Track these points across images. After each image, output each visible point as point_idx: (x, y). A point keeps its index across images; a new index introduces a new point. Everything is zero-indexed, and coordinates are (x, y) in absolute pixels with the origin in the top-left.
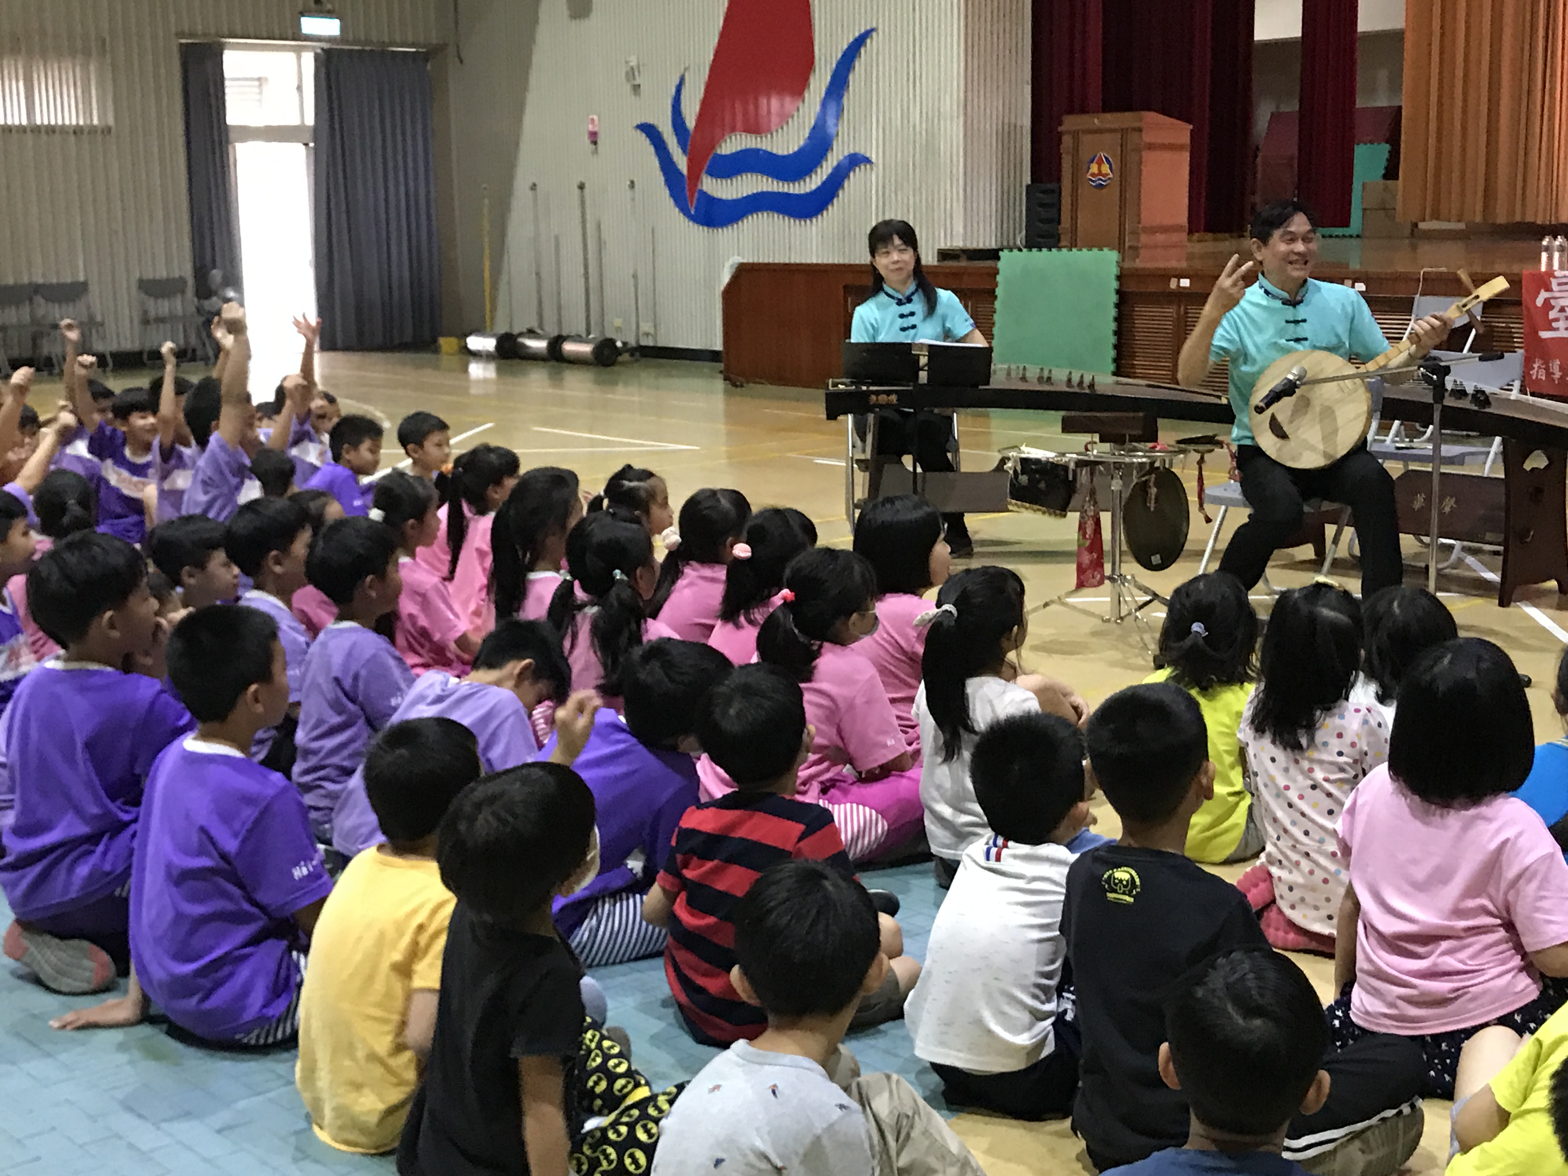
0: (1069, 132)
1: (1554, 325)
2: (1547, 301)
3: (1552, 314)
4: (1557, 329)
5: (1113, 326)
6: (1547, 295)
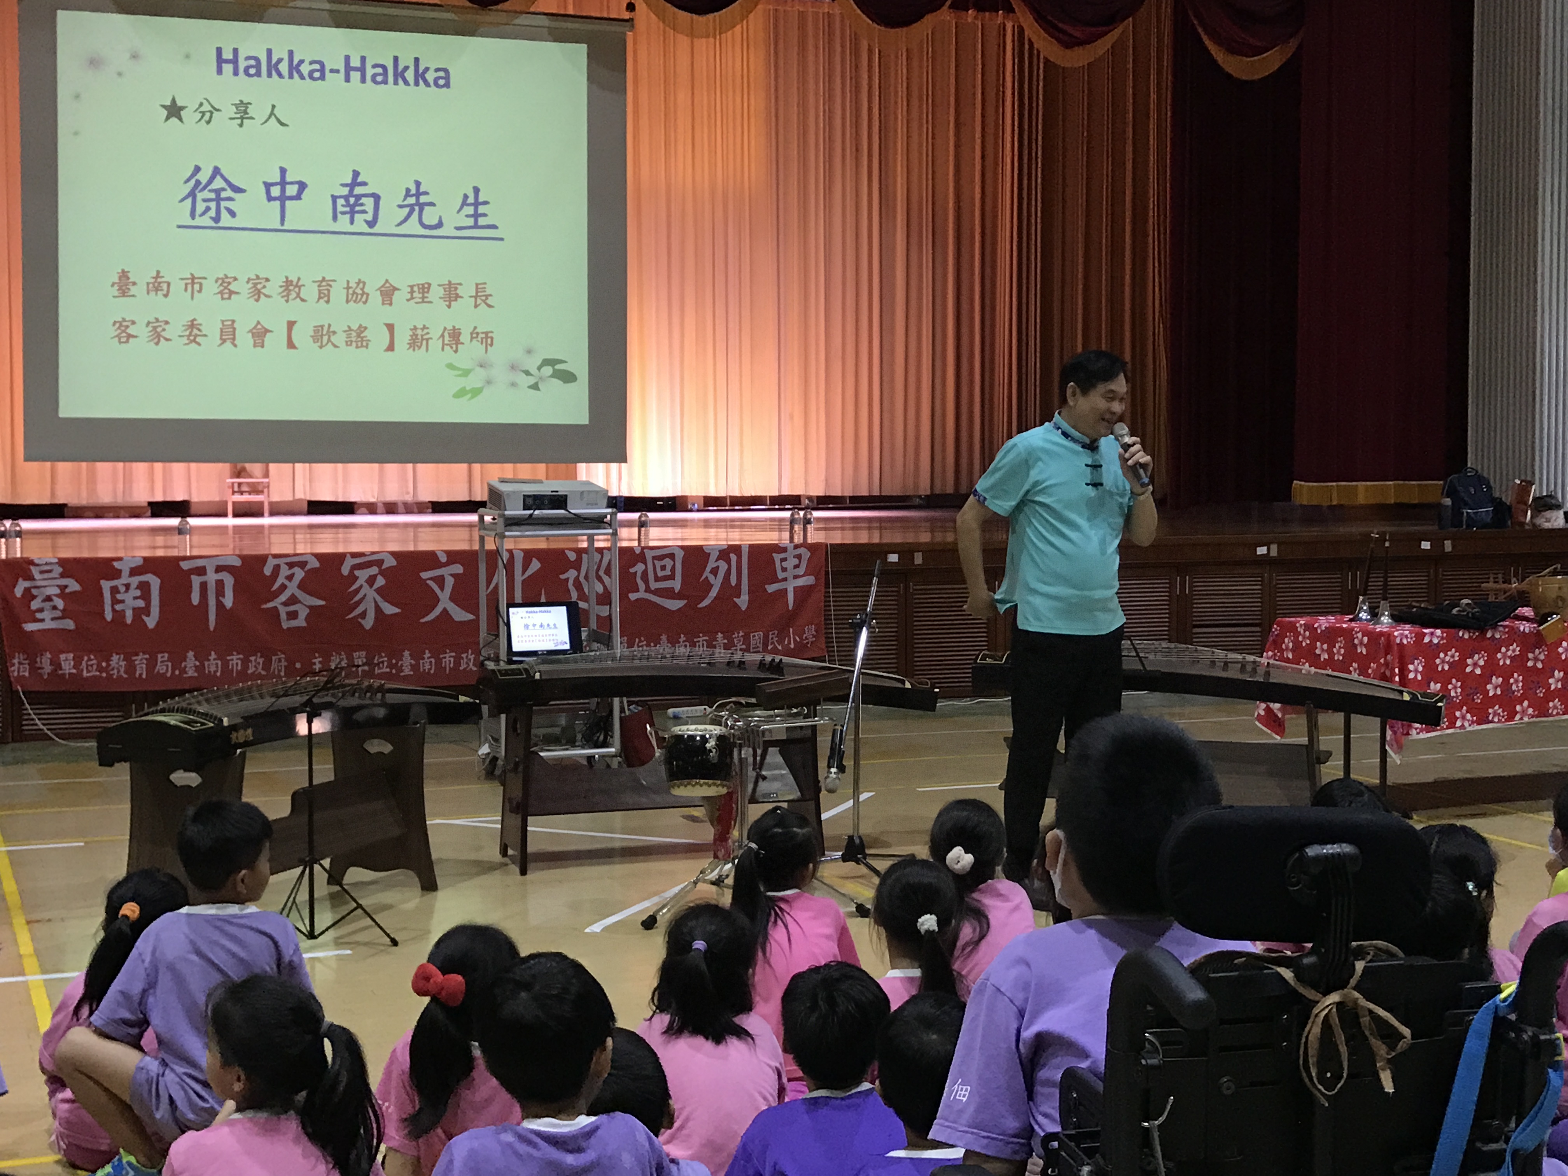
1: (39, 616)
2: (27, 590)
3: (35, 605)
4: (42, 620)
6: (27, 584)
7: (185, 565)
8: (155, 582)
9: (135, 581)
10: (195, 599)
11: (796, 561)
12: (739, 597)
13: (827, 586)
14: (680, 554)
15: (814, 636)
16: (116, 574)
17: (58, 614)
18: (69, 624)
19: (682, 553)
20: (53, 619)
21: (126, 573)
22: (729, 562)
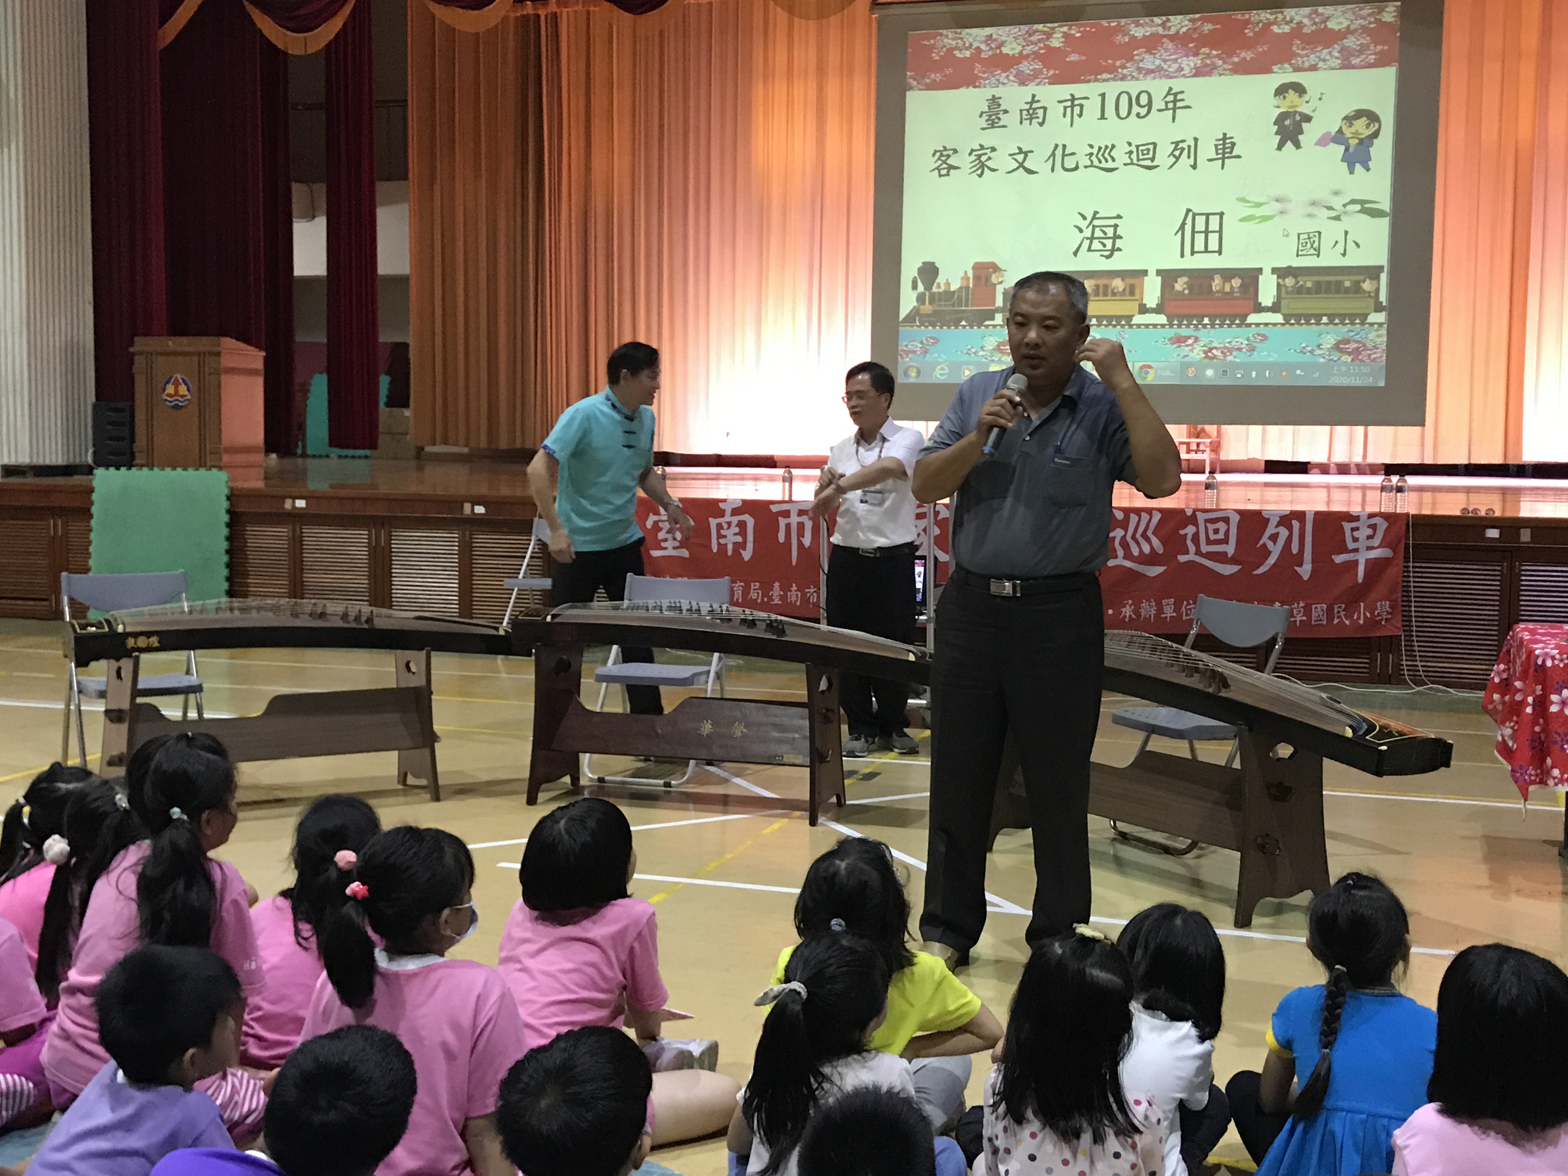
0: (141, 353)
1: (663, 544)
2: (656, 523)
3: (661, 535)
4: (665, 548)
5: (225, 545)
6: (656, 518)
7: (774, 508)
8: (750, 521)
9: (735, 520)
10: (781, 538)
11: (1370, 532)
12: (1301, 565)
13: (1406, 559)
14: (1235, 519)
15: (1388, 613)
16: (722, 513)
17: (677, 544)
18: (685, 553)
19: (1237, 517)
20: (674, 548)
21: (728, 512)
22: (1290, 528)
